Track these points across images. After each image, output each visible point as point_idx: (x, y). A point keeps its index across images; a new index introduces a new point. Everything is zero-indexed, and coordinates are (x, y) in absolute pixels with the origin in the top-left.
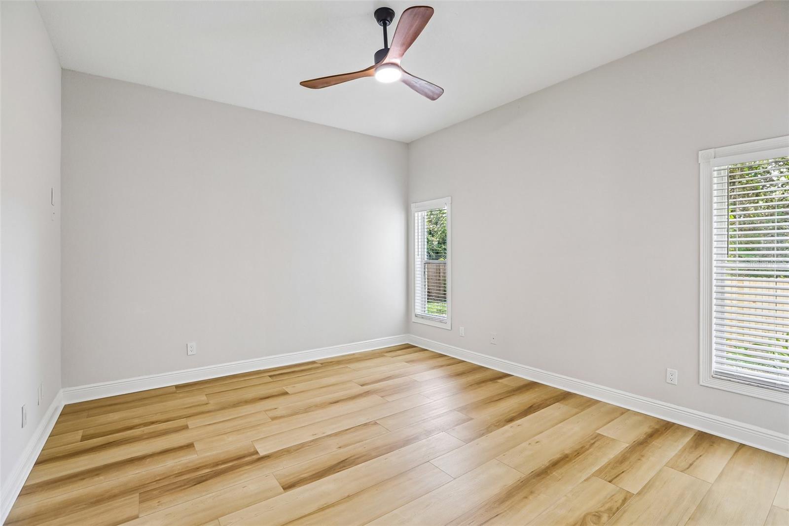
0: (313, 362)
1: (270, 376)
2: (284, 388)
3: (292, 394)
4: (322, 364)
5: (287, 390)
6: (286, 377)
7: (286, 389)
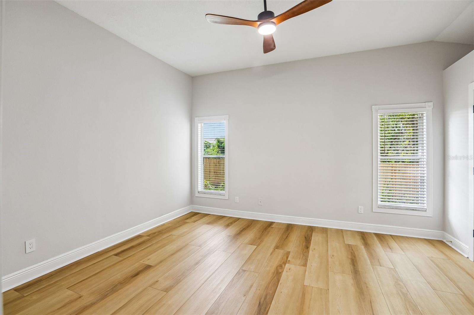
0: (139, 236)
1: (116, 255)
2: (141, 262)
3: (156, 265)
4: (148, 236)
5: (147, 263)
6: (131, 253)
7: (143, 263)
